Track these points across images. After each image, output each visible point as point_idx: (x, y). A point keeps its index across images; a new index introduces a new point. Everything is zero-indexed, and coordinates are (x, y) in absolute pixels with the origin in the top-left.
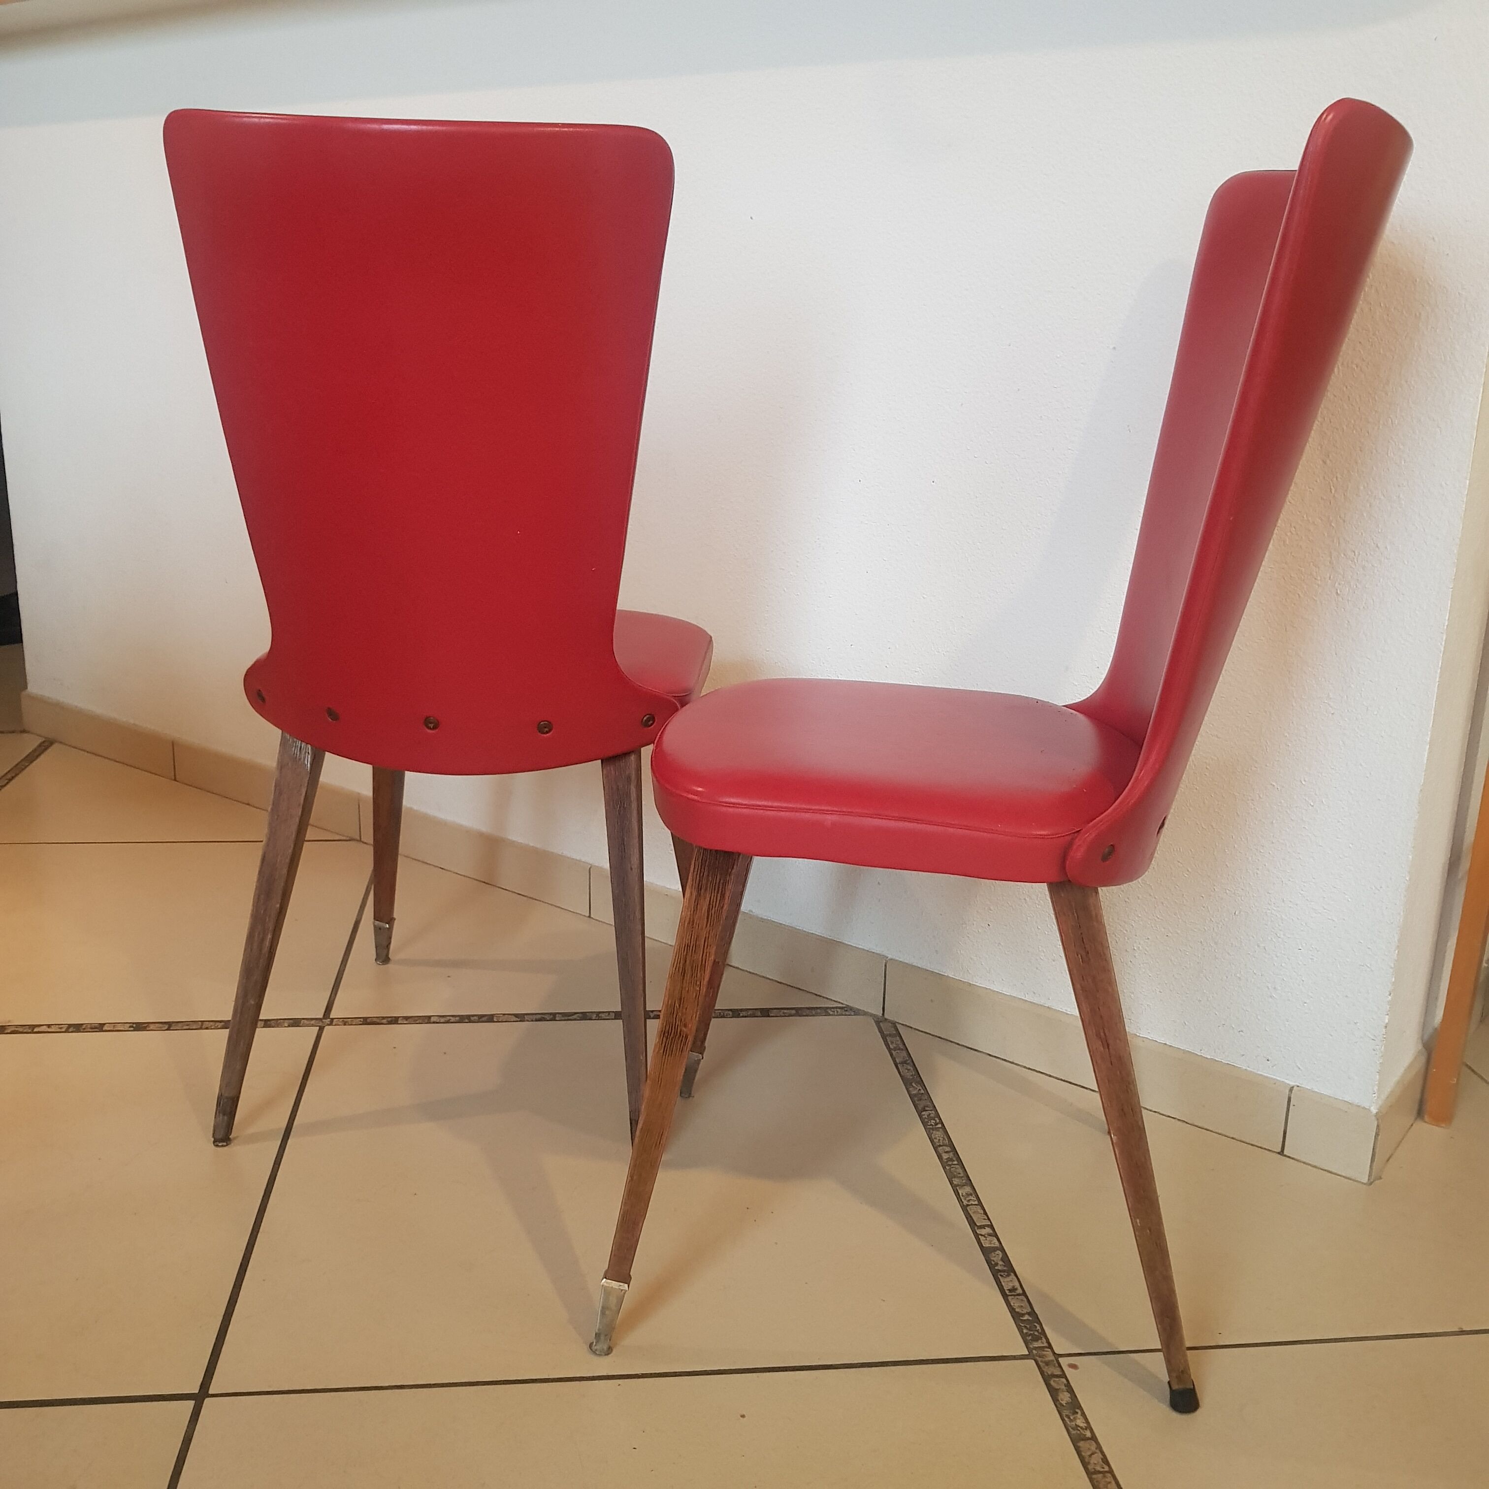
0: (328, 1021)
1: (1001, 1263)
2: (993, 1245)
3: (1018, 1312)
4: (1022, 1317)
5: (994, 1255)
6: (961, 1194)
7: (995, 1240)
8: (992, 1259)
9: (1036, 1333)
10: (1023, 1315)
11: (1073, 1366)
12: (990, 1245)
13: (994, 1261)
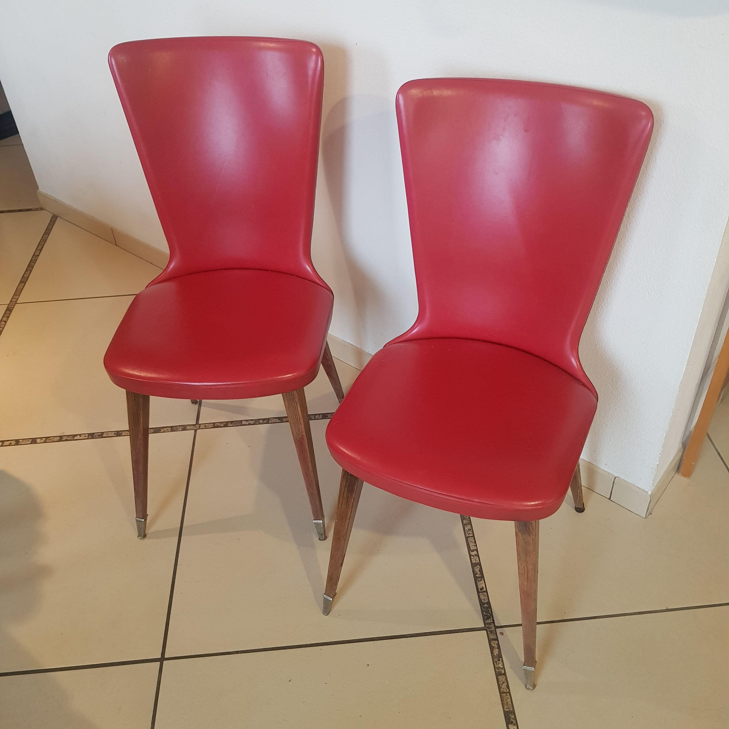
0: (198, 426)
1: (479, 573)
2: (476, 562)
3: (483, 602)
4: (484, 605)
5: (476, 568)
6: (466, 530)
7: (478, 559)
8: (475, 570)
9: (489, 614)
10: (485, 604)
11: (502, 634)
12: (475, 562)
13: (476, 571)
